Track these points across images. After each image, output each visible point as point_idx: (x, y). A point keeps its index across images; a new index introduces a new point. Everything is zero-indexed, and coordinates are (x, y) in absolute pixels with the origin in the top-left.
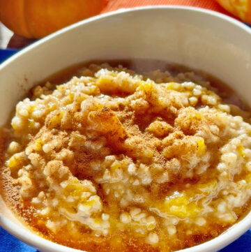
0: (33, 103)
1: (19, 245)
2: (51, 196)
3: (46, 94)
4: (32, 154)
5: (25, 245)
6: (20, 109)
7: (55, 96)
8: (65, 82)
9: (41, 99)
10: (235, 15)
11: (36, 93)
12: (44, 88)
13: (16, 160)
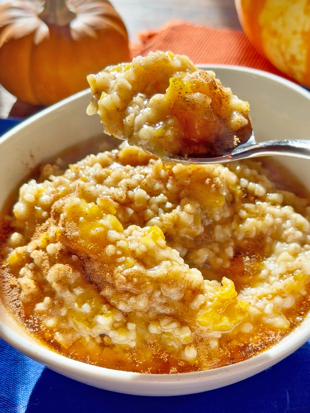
0: (40, 186)
1: (23, 360)
2: (60, 303)
3: (56, 175)
4: (36, 251)
5: (31, 360)
6: (24, 194)
7: (67, 178)
8: (80, 160)
9: (50, 181)
10: (290, 76)
11: (45, 173)
12: (55, 166)
13: (19, 255)
